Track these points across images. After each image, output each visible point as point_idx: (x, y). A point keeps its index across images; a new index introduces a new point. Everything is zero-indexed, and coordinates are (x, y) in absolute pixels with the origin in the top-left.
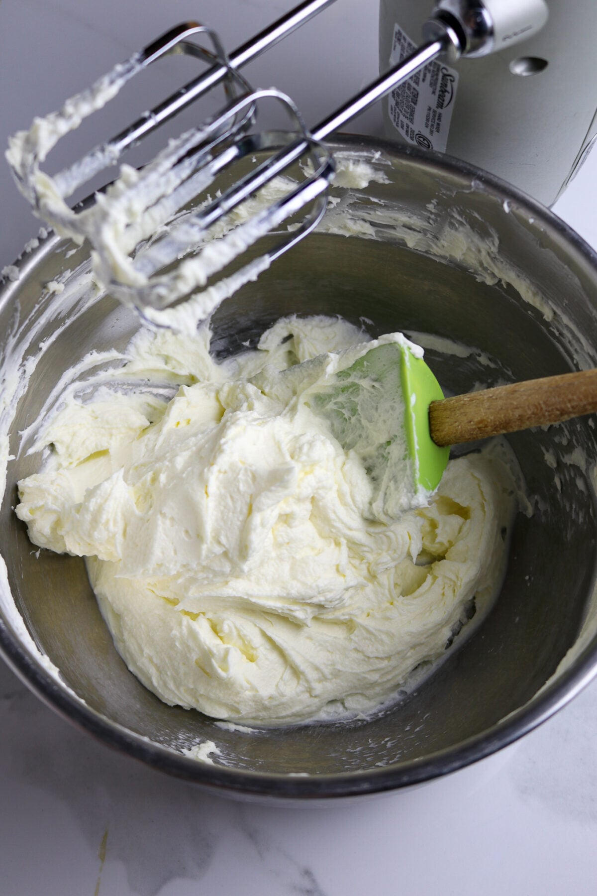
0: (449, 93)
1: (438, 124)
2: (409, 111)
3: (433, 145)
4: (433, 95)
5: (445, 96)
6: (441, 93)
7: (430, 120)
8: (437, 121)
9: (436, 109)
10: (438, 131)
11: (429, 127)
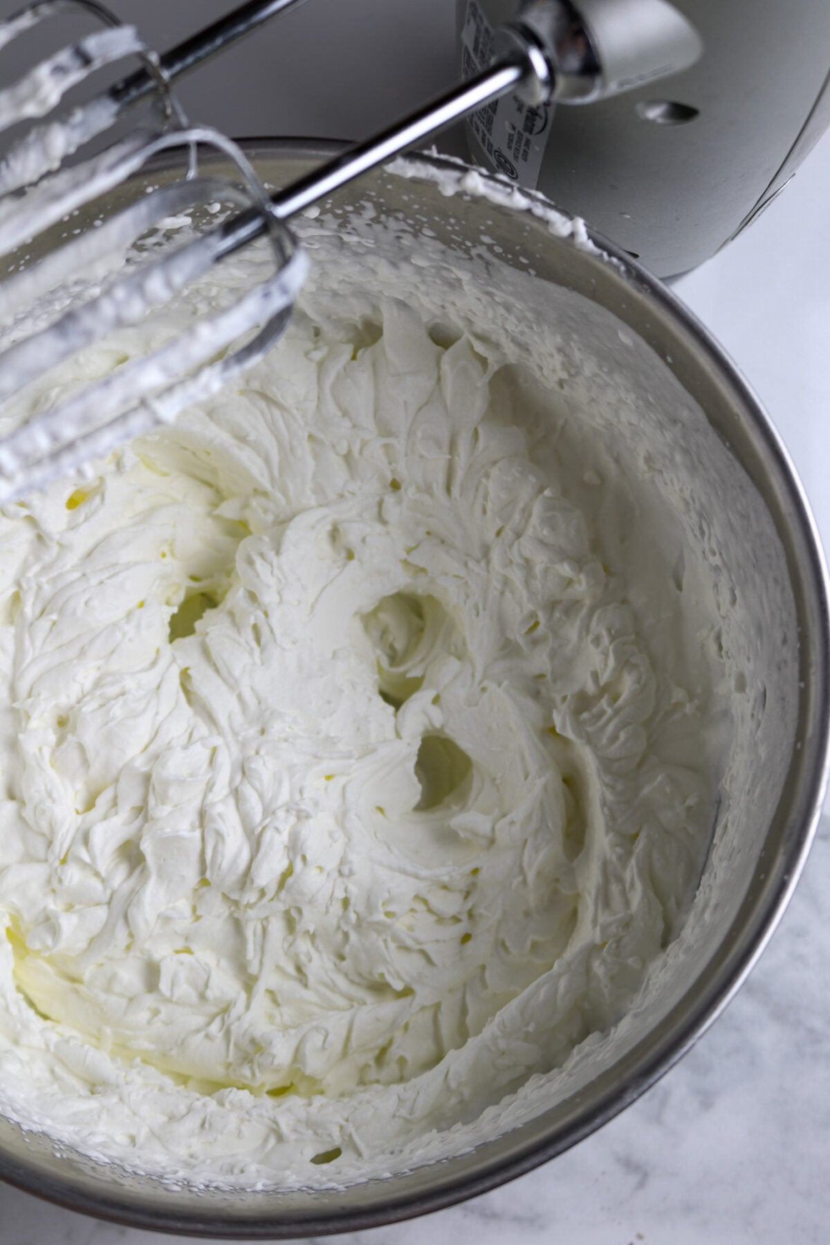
0: (541, 118)
1: (525, 151)
2: (485, 116)
3: (518, 174)
4: (518, 113)
5: (535, 120)
6: (529, 114)
7: (514, 142)
8: (523, 147)
9: (522, 132)
10: (525, 159)
11: (513, 149)
